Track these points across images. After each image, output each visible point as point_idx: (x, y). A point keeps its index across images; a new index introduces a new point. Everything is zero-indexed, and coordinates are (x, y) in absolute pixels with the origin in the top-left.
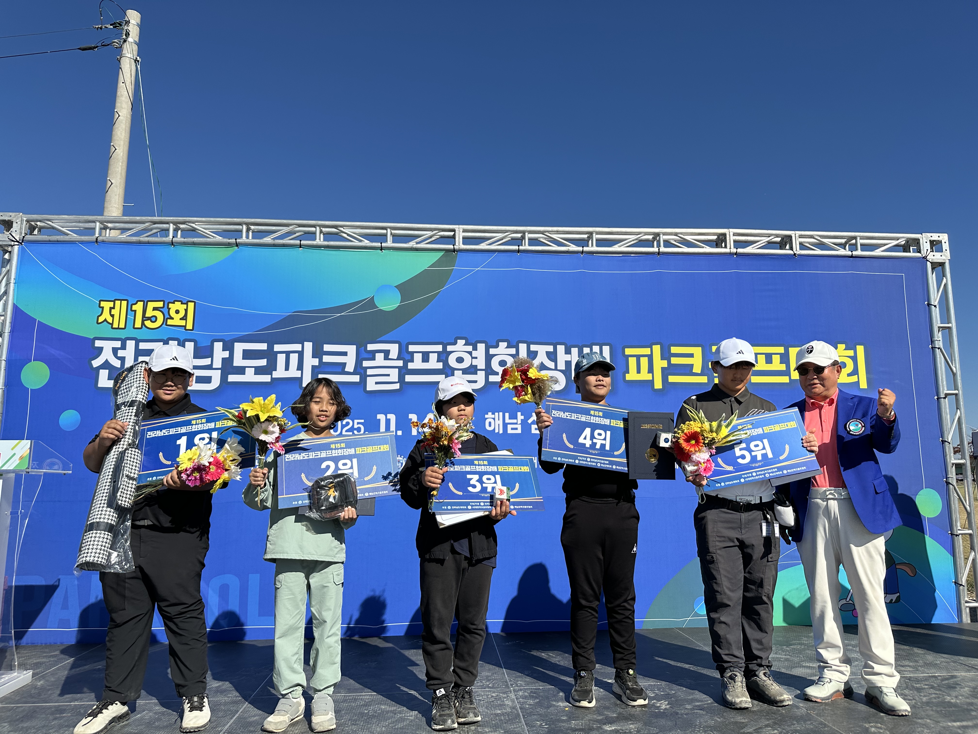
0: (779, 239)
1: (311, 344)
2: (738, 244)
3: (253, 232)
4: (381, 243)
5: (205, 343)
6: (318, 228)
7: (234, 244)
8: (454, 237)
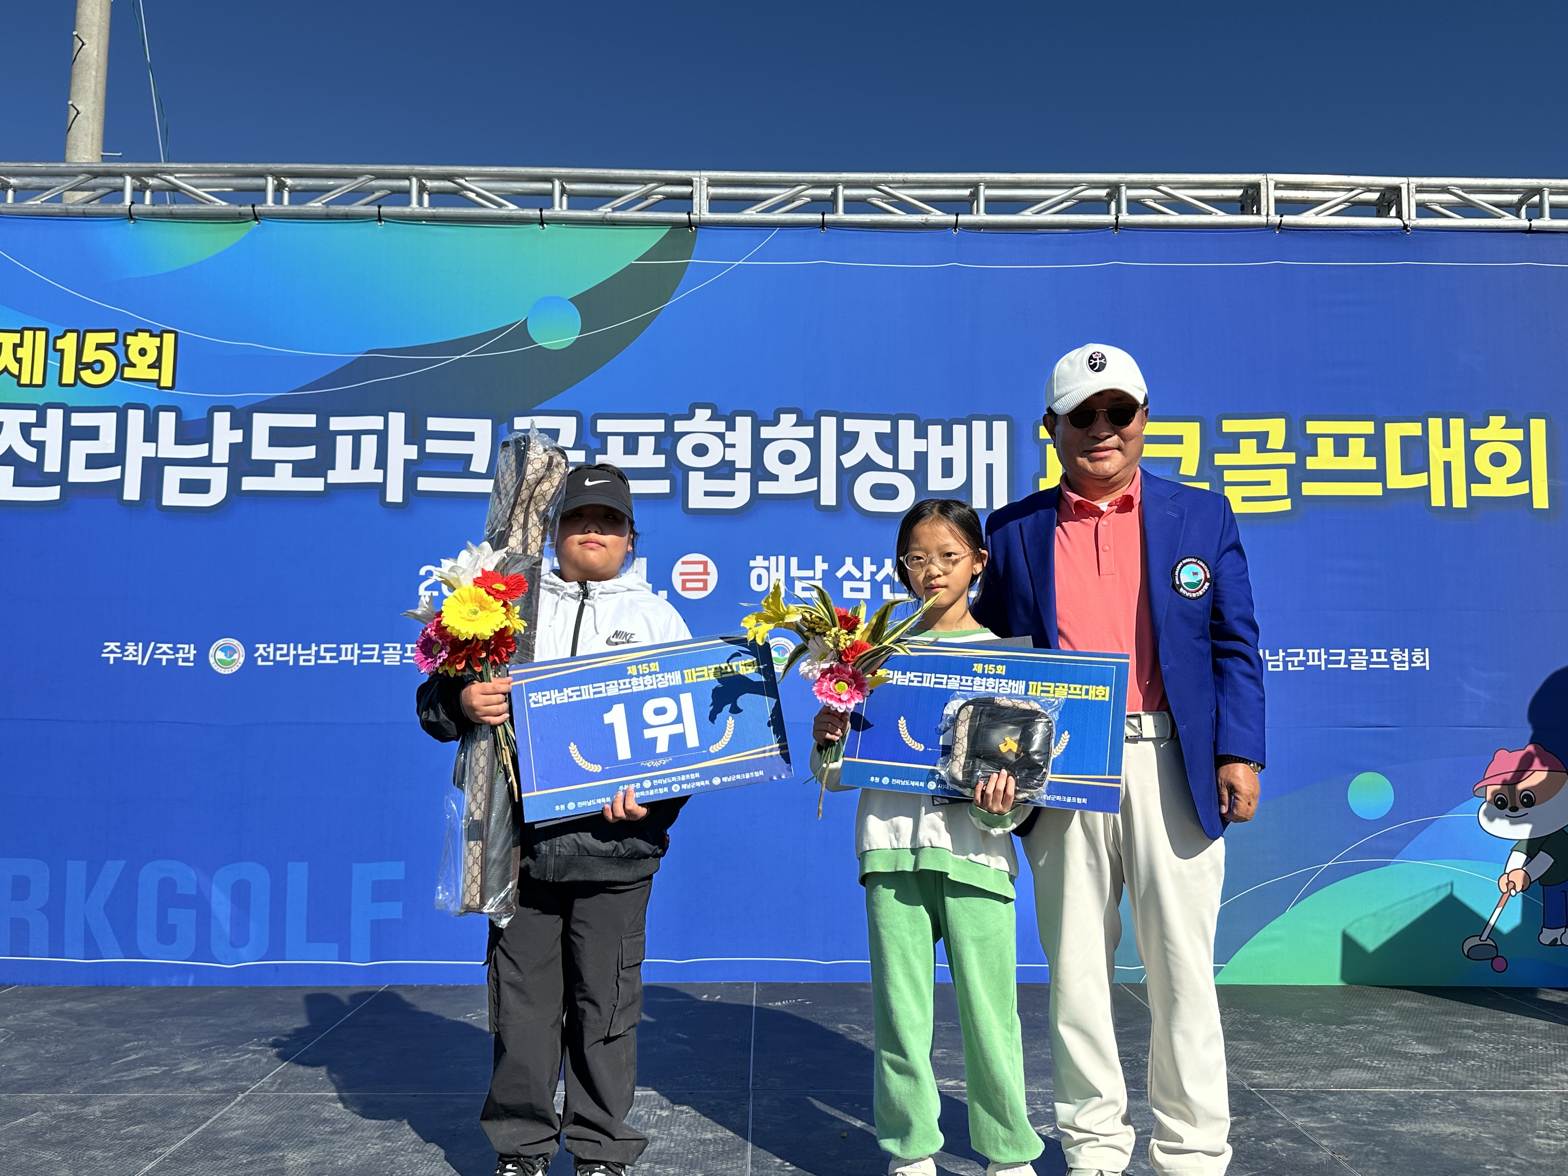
0: (1375, 196)
1: (402, 416)
2: (1283, 206)
3: (290, 192)
4: (541, 210)
5: (195, 414)
6: (414, 180)
7: (249, 215)
8: (690, 197)
